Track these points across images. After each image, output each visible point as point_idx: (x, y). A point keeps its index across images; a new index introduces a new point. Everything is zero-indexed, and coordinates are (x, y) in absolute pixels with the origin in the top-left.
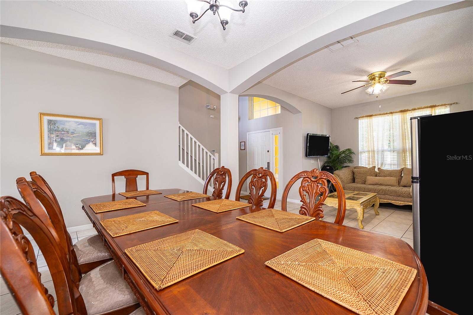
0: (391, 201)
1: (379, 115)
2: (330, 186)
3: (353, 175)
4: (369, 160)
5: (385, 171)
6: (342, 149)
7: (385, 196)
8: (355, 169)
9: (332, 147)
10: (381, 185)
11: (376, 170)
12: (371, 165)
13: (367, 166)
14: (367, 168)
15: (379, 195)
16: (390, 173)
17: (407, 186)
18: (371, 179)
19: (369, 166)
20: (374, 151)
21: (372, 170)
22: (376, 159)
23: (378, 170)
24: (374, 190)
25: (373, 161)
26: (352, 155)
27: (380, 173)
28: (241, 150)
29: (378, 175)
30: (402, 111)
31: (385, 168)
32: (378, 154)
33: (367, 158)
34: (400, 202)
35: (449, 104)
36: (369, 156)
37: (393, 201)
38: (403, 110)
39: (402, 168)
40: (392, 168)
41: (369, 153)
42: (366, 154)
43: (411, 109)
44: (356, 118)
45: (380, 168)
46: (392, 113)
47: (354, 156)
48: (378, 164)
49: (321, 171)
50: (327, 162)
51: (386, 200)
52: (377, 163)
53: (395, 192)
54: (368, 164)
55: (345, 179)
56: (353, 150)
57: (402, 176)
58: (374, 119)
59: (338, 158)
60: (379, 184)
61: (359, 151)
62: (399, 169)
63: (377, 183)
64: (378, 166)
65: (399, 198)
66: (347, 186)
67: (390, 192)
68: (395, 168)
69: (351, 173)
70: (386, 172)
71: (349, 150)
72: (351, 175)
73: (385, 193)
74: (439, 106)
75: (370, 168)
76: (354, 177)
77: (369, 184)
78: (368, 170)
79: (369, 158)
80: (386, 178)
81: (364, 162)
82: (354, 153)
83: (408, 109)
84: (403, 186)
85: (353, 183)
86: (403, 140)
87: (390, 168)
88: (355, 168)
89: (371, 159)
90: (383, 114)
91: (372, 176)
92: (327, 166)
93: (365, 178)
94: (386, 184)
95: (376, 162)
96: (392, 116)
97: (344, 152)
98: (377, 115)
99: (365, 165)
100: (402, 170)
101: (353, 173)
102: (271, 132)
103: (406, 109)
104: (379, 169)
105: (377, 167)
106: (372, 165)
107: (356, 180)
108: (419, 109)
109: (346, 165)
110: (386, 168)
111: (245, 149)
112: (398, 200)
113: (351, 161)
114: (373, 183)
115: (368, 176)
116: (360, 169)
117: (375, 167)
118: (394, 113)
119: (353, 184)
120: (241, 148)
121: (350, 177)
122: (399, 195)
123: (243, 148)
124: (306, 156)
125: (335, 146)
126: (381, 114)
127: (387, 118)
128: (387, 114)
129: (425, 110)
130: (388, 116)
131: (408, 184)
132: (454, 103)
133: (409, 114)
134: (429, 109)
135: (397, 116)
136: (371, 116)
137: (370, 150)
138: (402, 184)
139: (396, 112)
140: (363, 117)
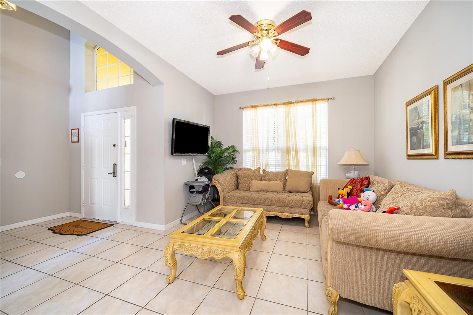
0: (278, 213)
1: (264, 106)
2: (207, 197)
3: (236, 179)
4: (254, 160)
5: (270, 173)
6: (225, 146)
7: (271, 207)
8: (239, 172)
9: (214, 144)
10: (266, 191)
11: (261, 172)
12: (256, 167)
13: (251, 168)
14: (252, 170)
15: (265, 206)
16: (275, 176)
17: (291, 191)
18: (256, 184)
19: (254, 167)
20: (259, 150)
21: (257, 172)
22: (261, 158)
23: (263, 173)
24: (260, 200)
25: (258, 161)
26: (236, 154)
27: (265, 176)
28: (72, 142)
29: (263, 178)
30: (286, 103)
31: (269, 169)
32: (263, 153)
33: (252, 158)
34: (287, 214)
35: (327, 99)
36: (254, 155)
37: (280, 213)
38: (287, 101)
39: (286, 170)
40: (276, 169)
41: (254, 152)
42: (251, 153)
43: (294, 102)
44: (241, 108)
45: (265, 170)
46: (276, 105)
47: (238, 155)
48: (263, 165)
49: (197, 175)
50: (206, 162)
51: (272, 213)
52: (261, 164)
53: (282, 201)
54: (253, 165)
55: (226, 185)
56: (238, 148)
57: (287, 179)
58: (259, 110)
59: (221, 157)
60: (265, 190)
61: (244, 149)
62: (283, 170)
64: (263, 167)
65: (287, 209)
66: (228, 196)
67: (277, 202)
68: (279, 169)
69: (234, 177)
71: (232, 147)
72: (235, 179)
73: (271, 204)
74: (319, 100)
75: (255, 170)
76: (237, 182)
77: (253, 190)
78: (253, 172)
79: (253, 158)
80: (271, 182)
81: (249, 162)
82: (238, 152)
83: (291, 101)
84: (288, 191)
85: (236, 189)
86: (287, 136)
87: (274, 169)
88: (239, 170)
89: (255, 159)
90: (268, 105)
91: (257, 180)
92: (206, 168)
93: (250, 183)
94: (271, 190)
95: (261, 162)
96: (277, 108)
97: (227, 150)
98: (262, 106)
99: (250, 166)
100: (287, 172)
101: (237, 177)
102: (119, 114)
103: (290, 101)
104: (263, 170)
105: (261, 168)
106: (257, 165)
107: (240, 186)
108: (301, 102)
109: (229, 166)
110: (272, 169)
111: (78, 142)
112: (286, 211)
113: (234, 161)
114: (258, 190)
115: (253, 180)
116: (244, 171)
117: (259, 169)
118: (278, 105)
119: (237, 191)
120: (73, 139)
121: (233, 182)
122: (287, 206)
123: (75, 139)
124: (172, 154)
125: (217, 142)
126: (266, 106)
127: (272, 110)
128: (271, 105)
129: (307, 103)
130: (273, 108)
131: (293, 189)
132: (332, 98)
133: (292, 107)
134: (311, 103)
135: (282, 109)
136: (256, 107)
137: (255, 149)
138: (287, 188)
139: (281, 104)
140: (248, 107)
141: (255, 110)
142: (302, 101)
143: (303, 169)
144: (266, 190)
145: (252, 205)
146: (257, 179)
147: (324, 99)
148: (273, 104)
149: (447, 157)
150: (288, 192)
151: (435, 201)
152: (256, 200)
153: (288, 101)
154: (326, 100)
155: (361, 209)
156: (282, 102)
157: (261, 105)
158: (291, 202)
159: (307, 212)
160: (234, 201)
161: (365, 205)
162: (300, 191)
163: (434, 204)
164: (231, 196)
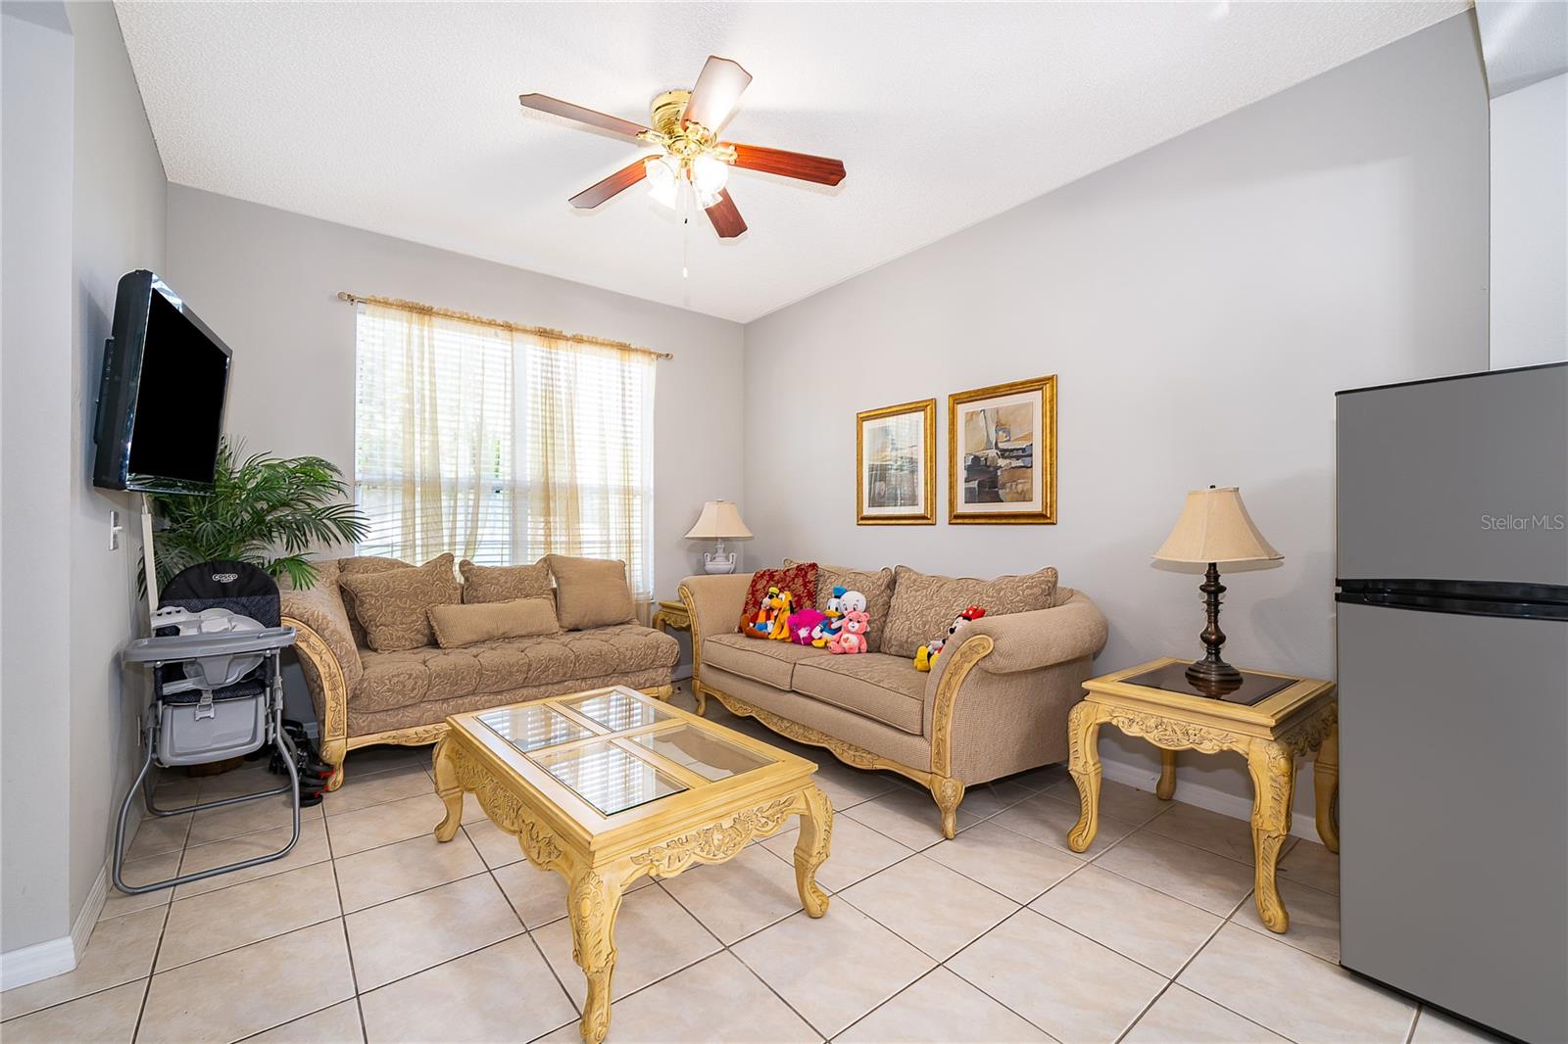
3: (348, 608)
4: (409, 522)
5: (490, 574)
12: (419, 551)
14: (411, 565)
16: (514, 583)
17: (580, 627)
19: (410, 552)
22: (445, 518)
23: (465, 573)
29: (471, 594)
30: (543, 333)
31: (483, 558)
32: (452, 498)
33: (398, 516)
35: (656, 354)
36: (413, 503)
38: (545, 327)
39: (544, 560)
41: (413, 493)
44: (348, 296)
45: (468, 564)
46: (509, 328)
48: (452, 545)
52: (446, 540)
54: (402, 543)
57: (555, 588)
63: (488, 632)
64: (455, 551)
70: (503, 579)
74: (636, 350)
75: (426, 567)
77: (457, 643)
78: (420, 574)
79: (408, 515)
80: (511, 604)
83: (561, 332)
84: (571, 627)
85: (366, 651)
89: (418, 521)
90: (475, 321)
91: (447, 601)
93: (428, 618)
95: (447, 533)
96: (512, 340)
98: (452, 317)
99: (386, 549)
100: (548, 567)
103: (557, 329)
104: (465, 564)
106: (431, 548)
108: (590, 342)
114: (475, 638)
115: (436, 602)
116: (378, 569)
117: (450, 558)
118: (517, 330)
126: (468, 320)
127: (494, 346)
128: (490, 324)
129: (606, 351)
130: (496, 335)
131: (586, 620)
132: (668, 355)
133: (564, 353)
134: (615, 353)
135: (532, 350)
136: (425, 311)
137: (418, 479)
138: (569, 619)
139: (525, 331)
140: (386, 303)
141: (423, 325)
142: (593, 342)
143: (592, 552)
144: (504, 633)
145: (491, 697)
146: (449, 598)
147: (650, 353)
148: (499, 321)
149: (954, 521)
150: (570, 630)
151: (1036, 586)
152: (511, 673)
153: (552, 327)
154: (653, 356)
155: (853, 630)
156: (531, 325)
157: (447, 310)
158: (628, 654)
159: (667, 676)
160: (414, 697)
161: (859, 622)
162: (607, 622)
163: (1035, 590)
164: (396, 680)
